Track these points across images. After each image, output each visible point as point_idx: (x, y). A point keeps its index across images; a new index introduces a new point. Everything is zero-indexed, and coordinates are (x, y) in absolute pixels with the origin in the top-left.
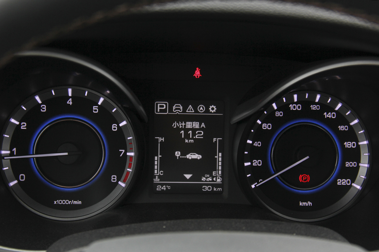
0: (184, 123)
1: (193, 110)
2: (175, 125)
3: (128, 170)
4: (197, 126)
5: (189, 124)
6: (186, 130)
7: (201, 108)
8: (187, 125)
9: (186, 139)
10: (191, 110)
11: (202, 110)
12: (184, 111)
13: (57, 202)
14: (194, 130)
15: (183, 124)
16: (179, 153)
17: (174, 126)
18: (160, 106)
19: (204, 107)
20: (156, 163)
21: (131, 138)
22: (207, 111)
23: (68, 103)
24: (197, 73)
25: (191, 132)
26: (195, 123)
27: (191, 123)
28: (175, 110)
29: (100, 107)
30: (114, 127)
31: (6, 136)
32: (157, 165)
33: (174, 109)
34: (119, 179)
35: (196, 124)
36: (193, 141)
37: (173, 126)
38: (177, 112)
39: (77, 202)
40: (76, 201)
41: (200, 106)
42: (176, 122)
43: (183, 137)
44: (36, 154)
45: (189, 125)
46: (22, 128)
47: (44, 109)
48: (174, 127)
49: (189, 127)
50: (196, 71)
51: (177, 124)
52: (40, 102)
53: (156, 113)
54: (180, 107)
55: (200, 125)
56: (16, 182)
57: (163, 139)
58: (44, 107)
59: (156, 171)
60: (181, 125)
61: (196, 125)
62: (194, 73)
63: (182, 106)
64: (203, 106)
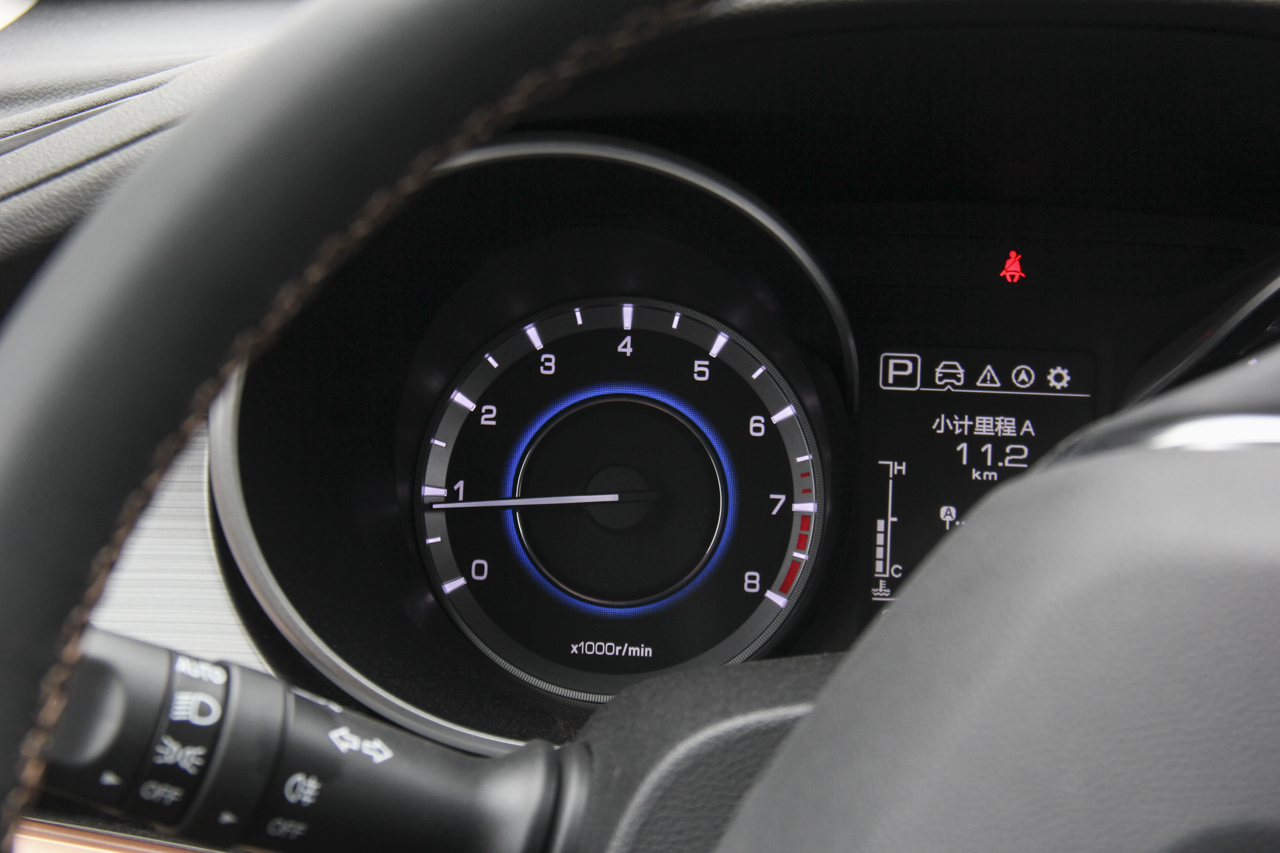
0: (969, 420)
1: (996, 379)
2: (941, 424)
3: (796, 554)
4: (1009, 431)
5: (984, 422)
6: (976, 442)
7: (1023, 376)
8: (977, 426)
9: (974, 470)
10: (992, 381)
11: (1026, 379)
12: (970, 381)
13: (579, 649)
14: (999, 442)
15: (966, 423)
16: (953, 510)
17: (939, 427)
18: (897, 367)
19: (1032, 372)
20: (880, 539)
21: (806, 458)
22: (1041, 383)
23: (620, 349)
24: (1012, 269)
25: (988, 447)
26: (1003, 421)
27: (991, 419)
28: (941, 379)
29: (715, 364)
30: (756, 425)
31: (437, 442)
32: (885, 546)
33: (938, 375)
34: (766, 584)
35: (1006, 423)
36: (995, 474)
37: (934, 427)
38: (946, 384)
39: (638, 649)
40: (635, 646)
41: (1019, 368)
42: (943, 416)
43: (965, 462)
44: (523, 496)
45: (984, 425)
46: (483, 422)
47: (550, 365)
48: (938, 432)
49: (984, 433)
50: (1009, 262)
51: (948, 421)
52: (538, 344)
53: (882, 387)
54: (957, 369)
55: (1019, 426)
56: (461, 582)
57: (903, 468)
58: (549, 360)
59: (879, 566)
60: (960, 425)
61: (1006, 426)
62: (1003, 268)
63: (963, 368)
64: (1028, 368)
